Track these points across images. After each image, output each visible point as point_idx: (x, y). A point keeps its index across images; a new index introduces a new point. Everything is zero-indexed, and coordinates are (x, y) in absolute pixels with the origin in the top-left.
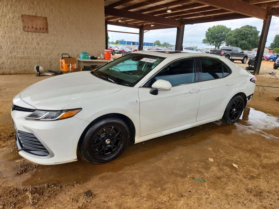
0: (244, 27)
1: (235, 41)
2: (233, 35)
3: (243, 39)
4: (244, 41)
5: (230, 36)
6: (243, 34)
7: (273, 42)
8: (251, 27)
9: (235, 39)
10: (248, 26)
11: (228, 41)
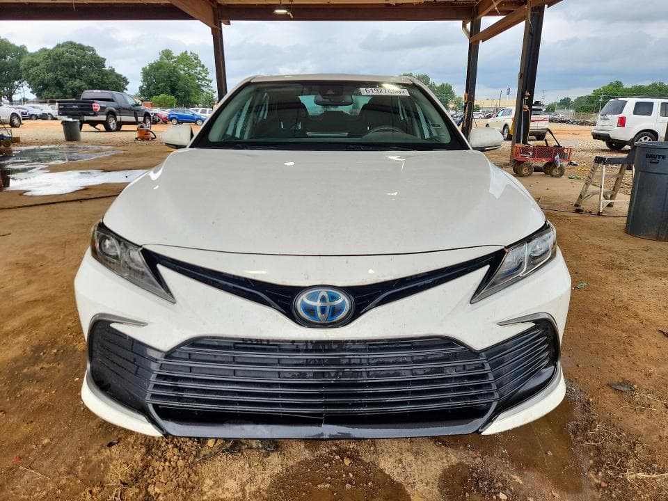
0: (63, 46)
1: (55, 82)
2: (42, 65)
3: (72, 77)
4: (78, 80)
5: (36, 68)
6: (67, 64)
7: (142, 85)
8: (82, 48)
9: (51, 75)
10: (72, 44)
11: (33, 79)
